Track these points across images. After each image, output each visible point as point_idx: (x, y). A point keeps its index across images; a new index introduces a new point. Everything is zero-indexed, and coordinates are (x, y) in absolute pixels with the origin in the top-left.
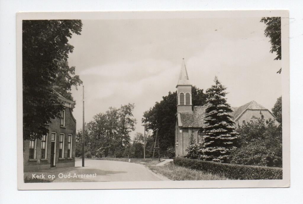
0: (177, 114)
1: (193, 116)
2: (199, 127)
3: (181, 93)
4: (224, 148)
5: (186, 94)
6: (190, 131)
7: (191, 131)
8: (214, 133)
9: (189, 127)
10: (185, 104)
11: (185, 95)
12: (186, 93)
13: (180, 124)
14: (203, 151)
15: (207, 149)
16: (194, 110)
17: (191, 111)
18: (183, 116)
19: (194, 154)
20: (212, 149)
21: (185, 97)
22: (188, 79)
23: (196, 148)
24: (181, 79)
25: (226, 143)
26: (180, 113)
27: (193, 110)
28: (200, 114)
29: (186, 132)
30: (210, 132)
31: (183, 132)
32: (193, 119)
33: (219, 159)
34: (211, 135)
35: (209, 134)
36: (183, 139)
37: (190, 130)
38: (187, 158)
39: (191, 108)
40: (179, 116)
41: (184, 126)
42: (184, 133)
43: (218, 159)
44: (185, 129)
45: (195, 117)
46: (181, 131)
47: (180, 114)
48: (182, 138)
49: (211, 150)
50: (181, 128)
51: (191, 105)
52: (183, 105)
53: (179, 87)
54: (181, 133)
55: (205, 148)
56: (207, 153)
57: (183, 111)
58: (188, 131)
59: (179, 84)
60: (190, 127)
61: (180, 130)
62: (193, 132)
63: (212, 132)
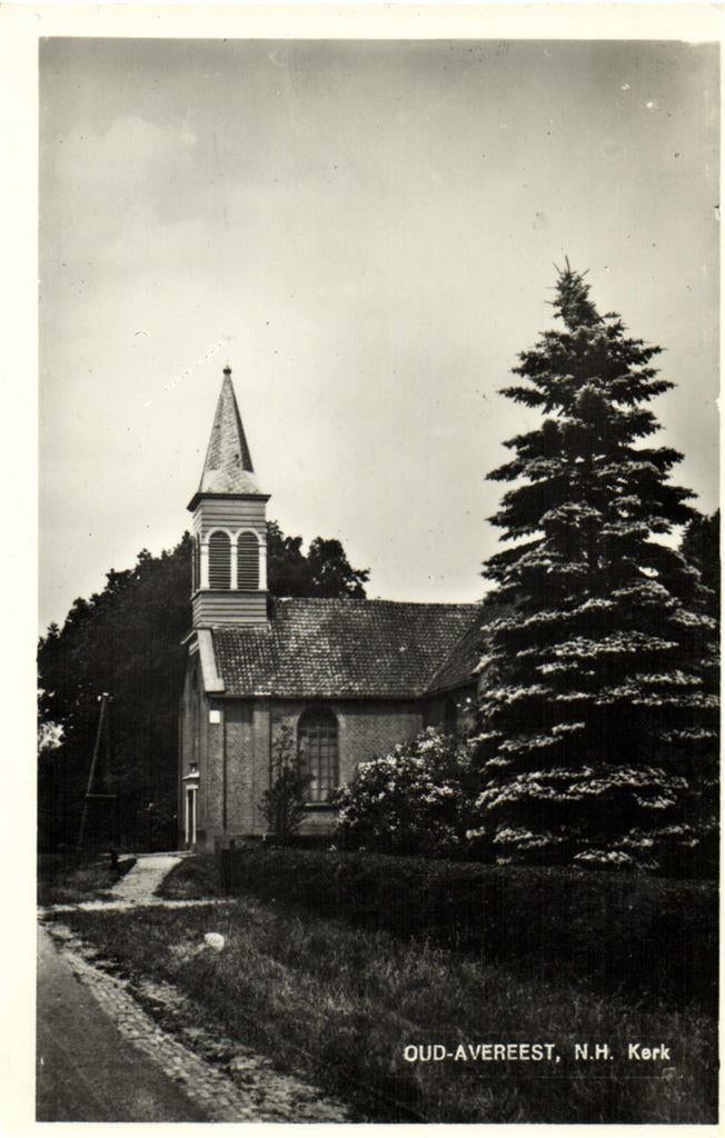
0: (196, 635)
1: (272, 641)
2: (305, 694)
3: (213, 530)
4: (657, 775)
5: (240, 539)
6: (260, 718)
7: (267, 714)
8: (586, 663)
9: (256, 693)
10: (234, 585)
11: (234, 540)
12: (237, 535)
13: (212, 681)
14: (495, 795)
15: (530, 784)
16: (279, 615)
17: (264, 620)
18: (223, 641)
19: (391, 823)
20: (571, 781)
21: (234, 550)
22: (248, 467)
23: (405, 780)
24: (214, 468)
25: (675, 737)
26: (211, 629)
27: (271, 614)
28: (304, 633)
29: (243, 720)
30: (552, 659)
31: (226, 719)
32: (274, 657)
33: (624, 857)
34: (563, 681)
35: (548, 668)
36: (225, 755)
37: (261, 710)
38: (340, 849)
39: (264, 607)
40: (204, 646)
41: (232, 692)
42: (230, 725)
43: (617, 850)
44: (237, 706)
45: (283, 647)
46: (215, 717)
47: (208, 633)
48: (222, 750)
49: (561, 785)
50: (216, 700)
51: (261, 593)
52: (226, 592)
53: (204, 502)
54: (218, 725)
55: (503, 776)
56: (524, 811)
57: (225, 620)
58: (251, 715)
59: (204, 490)
60: (261, 694)
61: (213, 708)
62: (273, 720)
63: (567, 659)
